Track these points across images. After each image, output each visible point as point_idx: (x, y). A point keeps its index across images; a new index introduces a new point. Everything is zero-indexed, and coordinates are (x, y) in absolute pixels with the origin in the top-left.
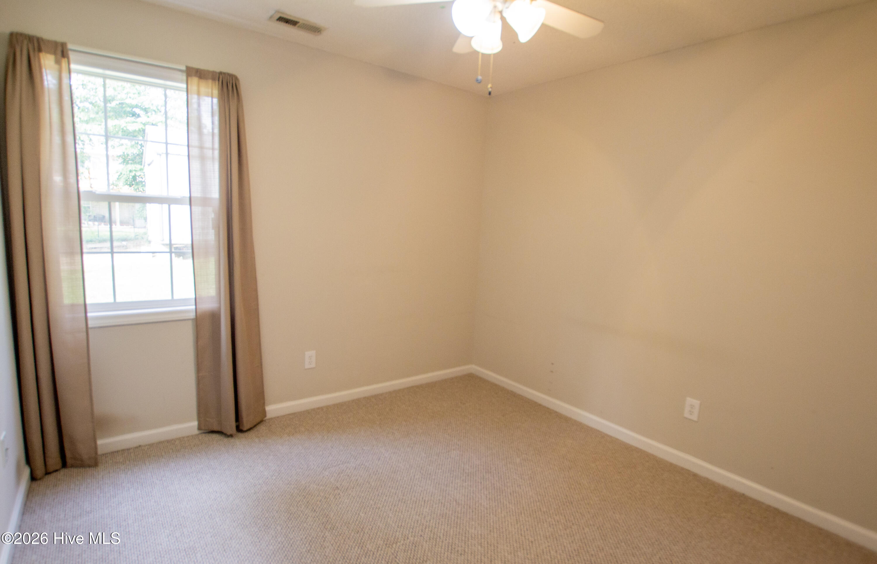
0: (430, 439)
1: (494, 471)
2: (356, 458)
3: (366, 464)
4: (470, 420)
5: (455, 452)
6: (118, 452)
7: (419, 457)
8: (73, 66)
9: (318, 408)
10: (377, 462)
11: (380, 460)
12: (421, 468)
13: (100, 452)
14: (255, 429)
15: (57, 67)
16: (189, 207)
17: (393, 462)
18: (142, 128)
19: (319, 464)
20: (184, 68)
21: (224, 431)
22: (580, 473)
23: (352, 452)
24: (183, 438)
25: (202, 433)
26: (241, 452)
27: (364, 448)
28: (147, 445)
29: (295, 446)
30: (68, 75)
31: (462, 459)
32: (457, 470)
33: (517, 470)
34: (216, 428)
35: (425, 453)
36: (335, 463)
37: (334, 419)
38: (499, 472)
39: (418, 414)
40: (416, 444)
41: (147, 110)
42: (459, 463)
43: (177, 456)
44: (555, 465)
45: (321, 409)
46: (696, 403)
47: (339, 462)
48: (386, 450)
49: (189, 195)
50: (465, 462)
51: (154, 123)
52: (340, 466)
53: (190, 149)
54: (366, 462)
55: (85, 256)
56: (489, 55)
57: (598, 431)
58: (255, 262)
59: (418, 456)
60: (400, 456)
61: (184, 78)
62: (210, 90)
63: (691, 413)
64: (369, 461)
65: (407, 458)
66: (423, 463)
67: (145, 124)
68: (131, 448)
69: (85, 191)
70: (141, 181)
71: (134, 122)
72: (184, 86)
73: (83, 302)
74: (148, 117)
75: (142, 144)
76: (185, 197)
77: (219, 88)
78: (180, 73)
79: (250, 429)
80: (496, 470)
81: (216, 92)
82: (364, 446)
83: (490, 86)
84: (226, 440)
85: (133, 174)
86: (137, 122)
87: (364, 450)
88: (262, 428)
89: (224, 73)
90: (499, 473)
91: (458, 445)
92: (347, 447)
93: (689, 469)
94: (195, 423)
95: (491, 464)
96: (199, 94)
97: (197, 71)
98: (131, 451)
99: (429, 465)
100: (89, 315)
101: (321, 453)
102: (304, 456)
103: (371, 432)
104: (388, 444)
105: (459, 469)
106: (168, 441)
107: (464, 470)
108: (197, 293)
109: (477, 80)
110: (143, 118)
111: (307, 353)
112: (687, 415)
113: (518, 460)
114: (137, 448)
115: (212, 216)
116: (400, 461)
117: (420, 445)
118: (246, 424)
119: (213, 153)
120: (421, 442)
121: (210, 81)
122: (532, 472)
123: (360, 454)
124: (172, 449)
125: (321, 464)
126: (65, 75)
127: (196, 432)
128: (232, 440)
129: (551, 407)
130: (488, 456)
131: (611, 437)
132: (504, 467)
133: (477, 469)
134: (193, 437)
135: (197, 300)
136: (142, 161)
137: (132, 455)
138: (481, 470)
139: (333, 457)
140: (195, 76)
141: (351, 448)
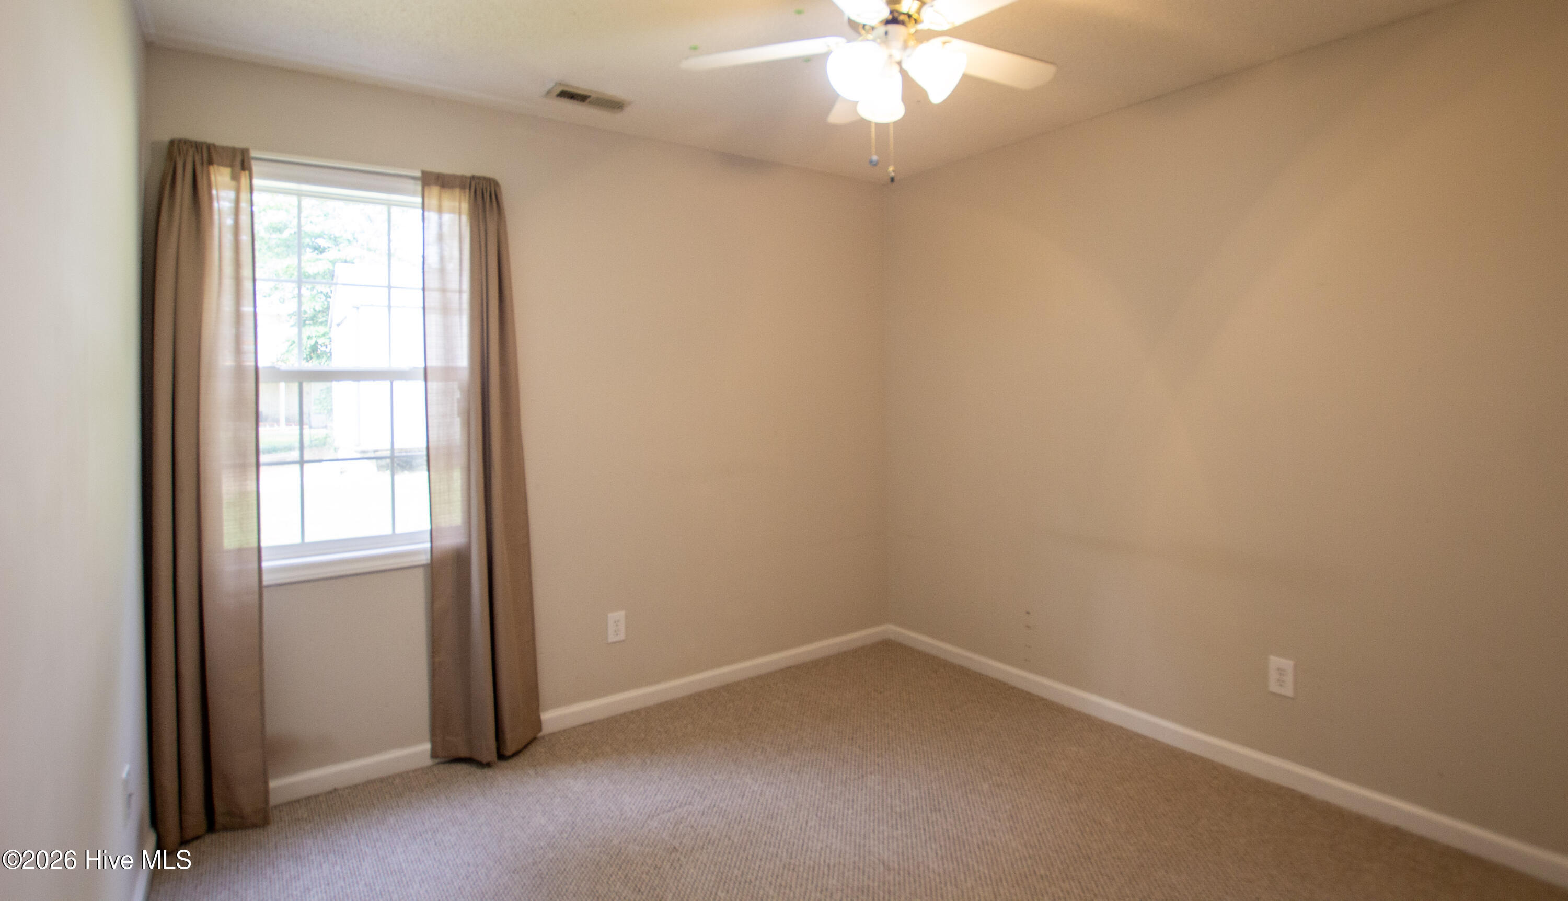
0: (829, 756)
1: (946, 808)
2: (704, 796)
3: (721, 805)
4: (895, 719)
5: (873, 776)
6: (298, 801)
7: (812, 789)
8: (256, 182)
9: (632, 712)
10: (739, 800)
11: (745, 797)
12: (818, 808)
13: (274, 800)
14: (527, 753)
15: (233, 183)
16: (423, 383)
17: (767, 800)
18: (329, 269)
19: (640, 808)
20: (418, 174)
21: (478, 757)
22: (1097, 804)
23: (696, 786)
24: (407, 772)
25: (438, 763)
26: (506, 794)
27: (716, 777)
28: (347, 788)
29: (596, 779)
30: (249, 195)
31: (887, 789)
32: (880, 809)
33: (986, 804)
34: (463, 753)
35: (822, 782)
36: (667, 805)
37: (659, 729)
38: (955, 808)
39: (804, 714)
40: (804, 766)
41: (337, 240)
42: (883, 796)
43: (398, 804)
44: (1050, 792)
45: (637, 712)
46: (1287, 664)
47: (675, 804)
48: (753, 779)
49: (424, 366)
50: (893, 794)
51: (348, 260)
52: (676, 810)
53: (426, 293)
54: (720, 801)
55: (263, 469)
56: (887, 125)
57: (1121, 728)
58: (523, 467)
59: (810, 787)
60: (779, 788)
61: (419, 188)
62: (457, 204)
63: (1281, 683)
64: (725, 799)
65: (791, 792)
66: (819, 799)
67: (334, 263)
68: (321, 794)
69: (264, 368)
70: (325, 351)
71: (317, 260)
72: (419, 200)
73: (256, 545)
74: (339, 251)
75: (327, 293)
76: (417, 368)
77: (470, 197)
78: (412, 182)
79: (516, 754)
80: (948, 806)
81: (465, 206)
82: (715, 773)
83: (891, 169)
84: (479, 773)
85: (312, 342)
86: (320, 260)
87: (716, 781)
88: (538, 750)
89: (479, 178)
90: (953, 810)
91: (878, 765)
92: (687, 776)
93: (1292, 786)
94: (427, 747)
95: (938, 796)
96: (440, 211)
97: (438, 177)
98: (321, 798)
99: (831, 803)
100: (265, 564)
101: (642, 788)
102: (614, 796)
103: (726, 749)
104: (757, 768)
105: (883, 806)
106: (382, 780)
107: (891, 807)
108: (433, 521)
109: (871, 162)
110: (332, 254)
111: (610, 615)
112: (1274, 687)
113: (986, 786)
114: (330, 792)
115: (458, 395)
116: (779, 796)
117: (812, 767)
118: (511, 744)
119: (460, 298)
120: (813, 761)
121: (457, 191)
122: (1013, 807)
123: (710, 787)
124: (390, 794)
125: (644, 808)
126: (244, 196)
127: (427, 761)
128: (489, 773)
129: (1035, 691)
130: (931, 781)
131: (1145, 738)
132: (962, 800)
133: (915, 805)
134: (424, 770)
135: (434, 533)
136: (327, 321)
137: (323, 807)
138: (922, 807)
139: (664, 795)
140: (436, 184)
141: (693, 779)
